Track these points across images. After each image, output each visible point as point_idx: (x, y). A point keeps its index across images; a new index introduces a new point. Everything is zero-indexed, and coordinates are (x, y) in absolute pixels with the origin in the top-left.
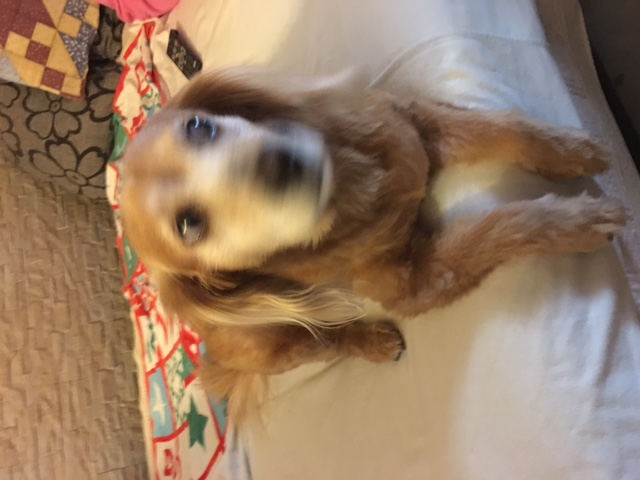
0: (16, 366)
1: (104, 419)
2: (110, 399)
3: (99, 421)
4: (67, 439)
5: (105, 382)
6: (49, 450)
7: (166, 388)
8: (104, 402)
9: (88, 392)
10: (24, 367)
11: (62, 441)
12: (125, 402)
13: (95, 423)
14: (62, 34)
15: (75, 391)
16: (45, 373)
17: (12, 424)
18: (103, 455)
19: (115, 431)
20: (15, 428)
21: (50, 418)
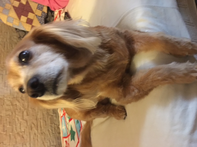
0: (25, 113)
1: (50, 130)
2: (52, 124)
3: (48, 130)
4: (39, 136)
5: (50, 119)
6: (34, 139)
7: (66, 122)
8: (50, 125)
9: (45, 121)
10: (27, 114)
11: (37, 136)
12: (56, 125)
13: (47, 131)
14: (36, 15)
15: (42, 121)
16: (33, 116)
17: (23, 131)
18: (50, 141)
19: (53, 134)
20: (24, 132)
21: (34, 129)
